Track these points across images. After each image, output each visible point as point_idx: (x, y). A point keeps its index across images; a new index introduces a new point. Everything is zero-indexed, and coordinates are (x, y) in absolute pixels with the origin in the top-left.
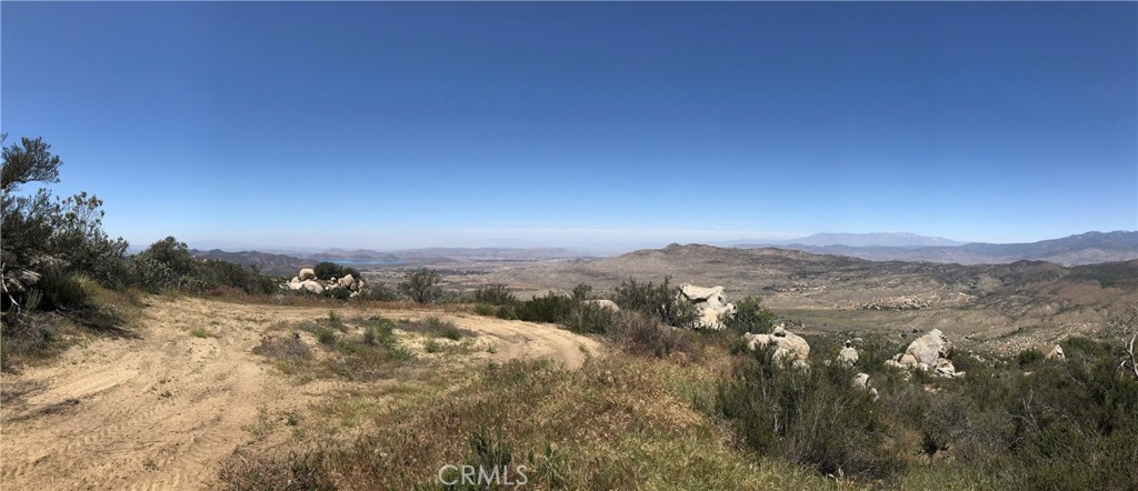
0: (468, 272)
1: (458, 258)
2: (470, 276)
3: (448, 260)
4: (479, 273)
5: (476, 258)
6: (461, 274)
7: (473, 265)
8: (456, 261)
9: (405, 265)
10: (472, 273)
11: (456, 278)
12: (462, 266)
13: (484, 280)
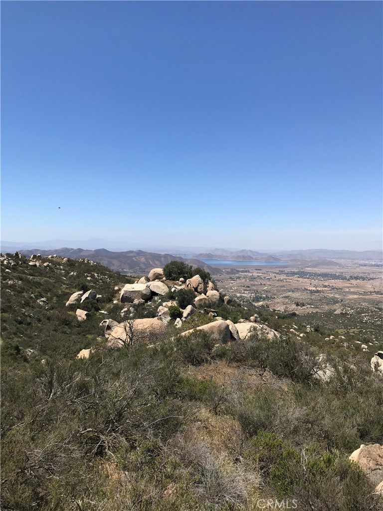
0: (351, 278)
1: (342, 261)
2: (354, 282)
3: (331, 263)
4: (363, 279)
5: (362, 262)
6: (344, 278)
7: (358, 270)
8: (339, 265)
9: (286, 267)
10: (356, 278)
11: (338, 283)
12: (345, 270)
13: (369, 286)
